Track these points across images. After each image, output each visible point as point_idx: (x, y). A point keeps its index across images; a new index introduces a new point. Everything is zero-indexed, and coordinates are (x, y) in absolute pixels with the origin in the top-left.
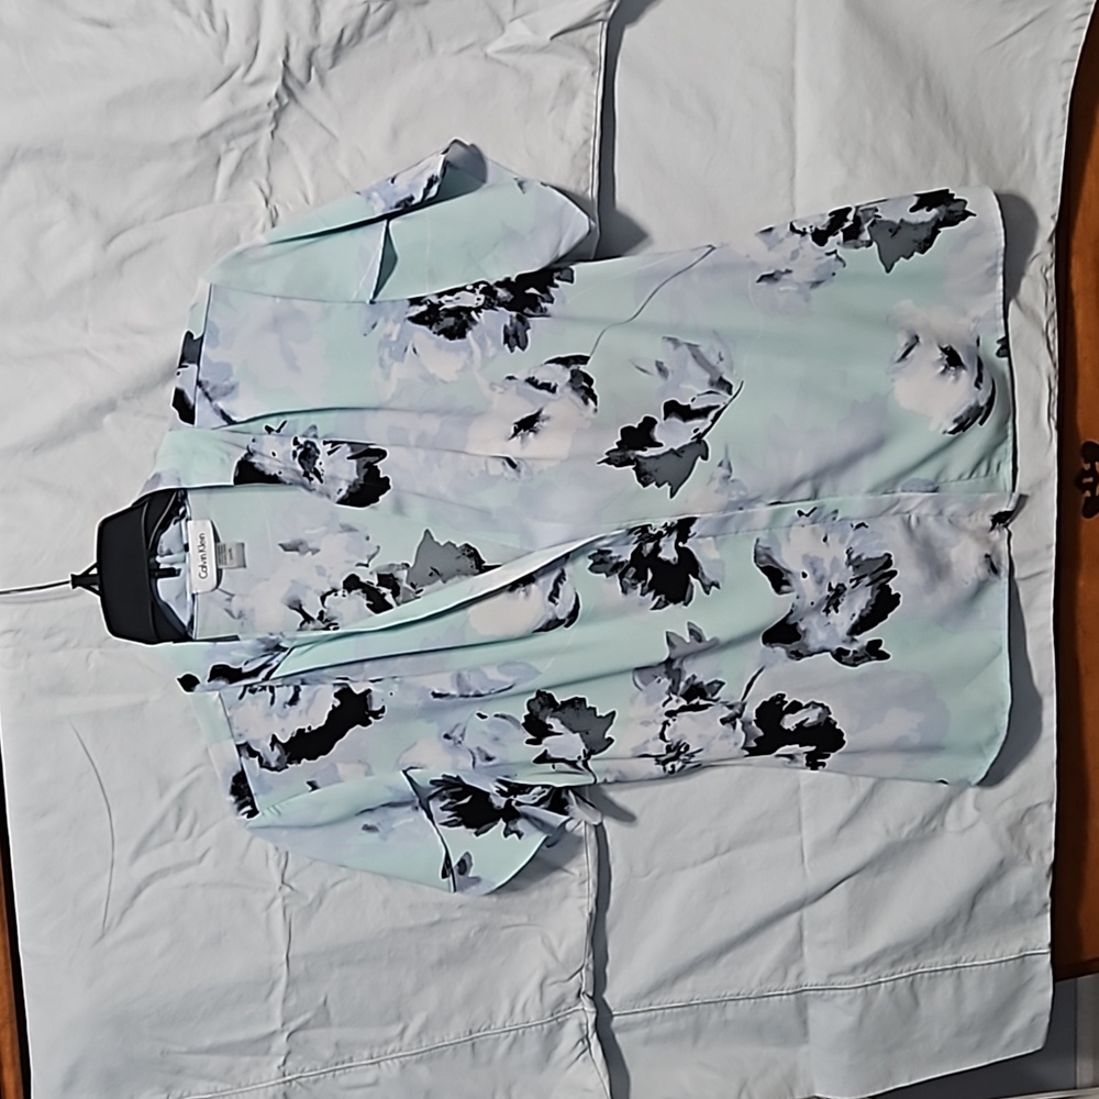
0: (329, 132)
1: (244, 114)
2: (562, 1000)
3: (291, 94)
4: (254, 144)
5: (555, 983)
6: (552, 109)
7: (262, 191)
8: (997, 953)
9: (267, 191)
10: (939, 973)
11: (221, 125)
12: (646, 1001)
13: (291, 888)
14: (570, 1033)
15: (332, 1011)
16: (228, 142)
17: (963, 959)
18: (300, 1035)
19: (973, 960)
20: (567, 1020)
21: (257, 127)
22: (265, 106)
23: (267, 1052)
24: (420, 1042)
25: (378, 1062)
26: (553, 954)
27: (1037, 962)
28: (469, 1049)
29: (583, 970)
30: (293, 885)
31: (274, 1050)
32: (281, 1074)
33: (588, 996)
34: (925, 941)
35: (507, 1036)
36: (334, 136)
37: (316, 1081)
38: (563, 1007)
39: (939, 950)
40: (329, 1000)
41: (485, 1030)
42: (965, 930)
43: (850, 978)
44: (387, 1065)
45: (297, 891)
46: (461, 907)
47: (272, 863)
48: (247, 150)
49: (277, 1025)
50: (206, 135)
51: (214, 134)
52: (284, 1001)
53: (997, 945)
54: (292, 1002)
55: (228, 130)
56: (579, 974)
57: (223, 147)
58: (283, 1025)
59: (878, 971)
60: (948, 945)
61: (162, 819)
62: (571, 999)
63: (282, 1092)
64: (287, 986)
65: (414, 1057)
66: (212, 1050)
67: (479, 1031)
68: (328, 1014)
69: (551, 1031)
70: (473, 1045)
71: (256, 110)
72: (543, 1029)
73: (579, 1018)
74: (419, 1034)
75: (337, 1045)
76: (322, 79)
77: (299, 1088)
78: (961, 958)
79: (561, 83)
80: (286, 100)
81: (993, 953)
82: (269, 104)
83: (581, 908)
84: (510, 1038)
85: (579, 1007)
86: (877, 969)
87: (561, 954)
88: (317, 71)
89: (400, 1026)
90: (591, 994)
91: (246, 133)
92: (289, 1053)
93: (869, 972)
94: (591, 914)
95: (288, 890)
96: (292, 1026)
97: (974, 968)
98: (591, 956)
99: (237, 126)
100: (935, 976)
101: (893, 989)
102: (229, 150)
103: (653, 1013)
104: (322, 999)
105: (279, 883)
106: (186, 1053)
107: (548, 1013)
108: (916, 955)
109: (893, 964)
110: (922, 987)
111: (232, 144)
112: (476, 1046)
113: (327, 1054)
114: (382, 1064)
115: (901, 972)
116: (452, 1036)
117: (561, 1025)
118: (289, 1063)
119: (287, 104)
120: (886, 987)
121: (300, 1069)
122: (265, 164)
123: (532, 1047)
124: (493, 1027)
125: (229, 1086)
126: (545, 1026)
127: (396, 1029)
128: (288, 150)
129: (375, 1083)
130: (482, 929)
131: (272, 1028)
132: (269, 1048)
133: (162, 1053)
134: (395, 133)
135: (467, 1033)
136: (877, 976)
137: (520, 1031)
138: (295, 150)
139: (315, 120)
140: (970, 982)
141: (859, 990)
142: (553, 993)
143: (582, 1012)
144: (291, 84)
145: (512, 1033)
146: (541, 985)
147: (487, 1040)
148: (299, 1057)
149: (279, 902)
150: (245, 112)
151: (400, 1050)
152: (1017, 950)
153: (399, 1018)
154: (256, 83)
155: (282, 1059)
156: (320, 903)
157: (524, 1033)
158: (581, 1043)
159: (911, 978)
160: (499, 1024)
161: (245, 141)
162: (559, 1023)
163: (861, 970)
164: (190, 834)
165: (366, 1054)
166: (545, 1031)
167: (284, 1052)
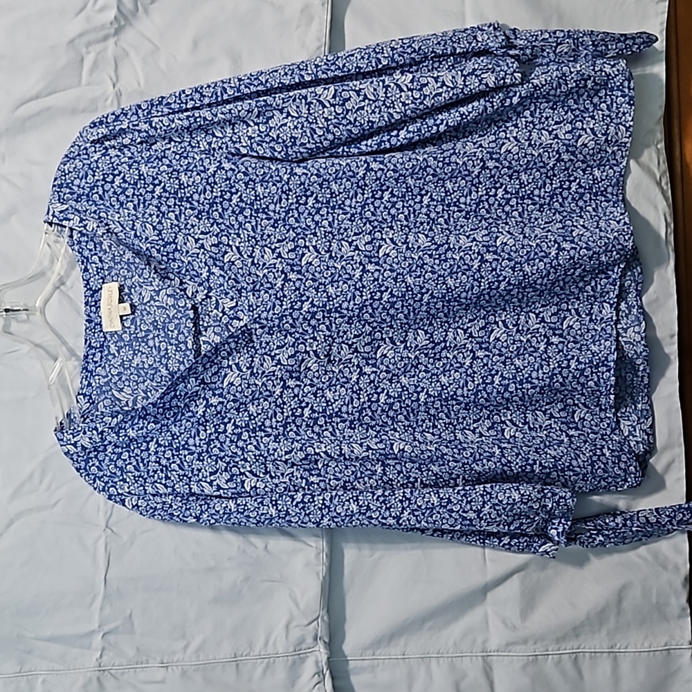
0: (153, 43)
1: (95, 29)
2: (302, 641)
3: (126, 18)
4: (105, 49)
5: (298, 626)
6: (297, 27)
7: (111, 79)
8: (646, 645)
9: (114, 79)
10: (598, 654)
11: (81, 35)
12: (370, 652)
13: (112, 531)
14: (309, 668)
15: (136, 623)
16: (87, 47)
17: (618, 646)
18: (111, 638)
19: (626, 648)
20: (307, 657)
21: (105, 38)
22: (109, 25)
23: (89, 647)
24: (198, 657)
25: (167, 667)
26: (297, 604)
27: (681, 656)
28: (234, 667)
29: (320, 620)
30: (114, 529)
31: (94, 646)
32: (98, 664)
33: (325, 642)
34: (582, 624)
35: (262, 662)
36: (157, 46)
37: (123, 674)
38: (304, 646)
39: (597, 635)
40: (133, 614)
41: (246, 656)
42: (618, 621)
43: (523, 647)
44: (173, 669)
45: (116, 534)
46: (229, 559)
47: (101, 513)
48: (99, 53)
49: (96, 626)
50: (72, 41)
51: (77, 41)
52: (101, 609)
53: (646, 637)
54: (107, 611)
55: (85, 39)
56: (316, 622)
57: (84, 50)
58: (99, 627)
59: (546, 645)
60: (604, 632)
61: (31, 476)
62: (310, 640)
63: (96, 676)
64: (104, 599)
65: (193, 667)
66: (53, 640)
67: (242, 656)
68: (133, 625)
69: (294, 663)
70: (237, 665)
71: (103, 27)
72: (288, 660)
73: (317, 657)
74: (197, 651)
75: (138, 649)
76: (146, 11)
77: (109, 676)
78: (616, 645)
79: (302, 11)
80: (123, 23)
81: (643, 644)
82: (111, 23)
83: (318, 574)
84: (264, 664)
85: (316, 648)
86: (545, 643)
87: (302, 606)
88: (142, 5)
89: (185, 642)
90: (327, 640)
91: (98, 42)
92: (103, 649)
93: (539, 645)
94: (324, 578)
95: (110, 531)
96: (106, 629)
97: (627, 654)
98: (326, 610)
99: (92, 37)
100: (595, 656)
101: (559, 661)
102: (88, 53)
103: (376, 661)
104: (128, 613)
105: (104, 527)
106: (35, 639)
107: (291, 649)
108: (577, 636)
109: (558, 640)
110: (585, 665)
111: (90, 49)
112: (240, 666)
113: (131, 653)
114: (169, 668)
115: (565, 649)
116: (222, 656)
117: (303, 660)
118: (105, 658)
119: (124, 26)
120: (553, 658)
121: (112, 664)
122: (113, 63)
123: (281, 673)
124: (252, 654)
125: (62, 668)
126: (290, 658)
127: (182, 644)
128: (128, 55)
129: (163, 682)
130: (246, 579)
131: (92, 629)
132: (91, 643)
133: (18, 636)
134: (195, 44)
135: (233, 656)
136: (545, 649)
137: (272, 659)
138: (132, 54)
139: (144, 36)
140: (625, 665)
141: (531, 658)
142: (295, 634)
143: (318, 653)
144: (124, 11)
145: (266, 660)
146: (287, 626)
147: (247, 663)
148: (111, 654)
149: (103, 539)
150: (96, 28)
151: (183, 661)
152: (663, 644)
153: (184, 637)
154: (102, 9)
155: (99, 653)
156: (132, 544)
157: (274, 661)
158: (317, 676)
159: (574, 655)
160: (256, 652)
161: (99, 47)
162: (301, 658)
163: (531, 642)
164: (49, 487)
165: (158, 659)
166: (290, 662)
167: (100, 648)
